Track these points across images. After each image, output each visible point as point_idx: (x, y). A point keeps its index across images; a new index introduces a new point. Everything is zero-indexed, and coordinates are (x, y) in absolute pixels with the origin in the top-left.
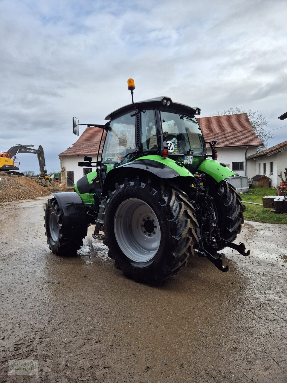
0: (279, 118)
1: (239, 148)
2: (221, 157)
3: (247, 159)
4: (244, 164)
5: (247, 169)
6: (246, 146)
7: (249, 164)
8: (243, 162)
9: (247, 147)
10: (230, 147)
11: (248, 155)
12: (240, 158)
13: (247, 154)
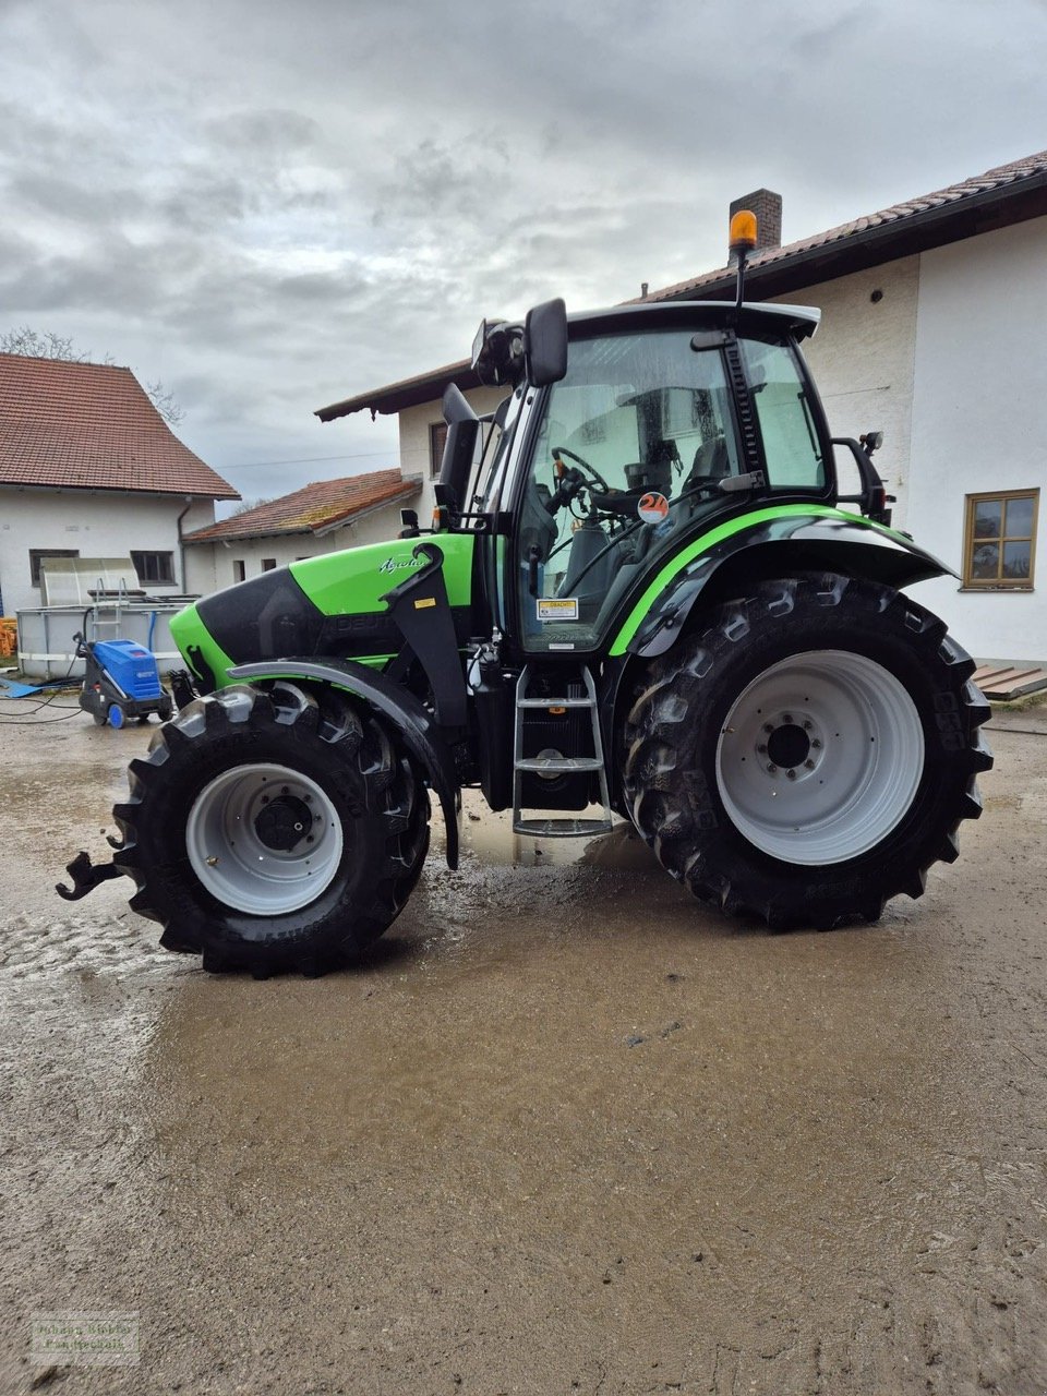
0: (316, 414)
1: (159, 497)
2: (87, 528)
3: (186, 544)
4: (177, 560)
5: (189, 578)
6: (182, 493)
7: (193, 561)
8: (170, 553)
9: (189, 499)
10: (124, 489)
11: (188, 529)
12: (159, 536)
13: (184, 524)
